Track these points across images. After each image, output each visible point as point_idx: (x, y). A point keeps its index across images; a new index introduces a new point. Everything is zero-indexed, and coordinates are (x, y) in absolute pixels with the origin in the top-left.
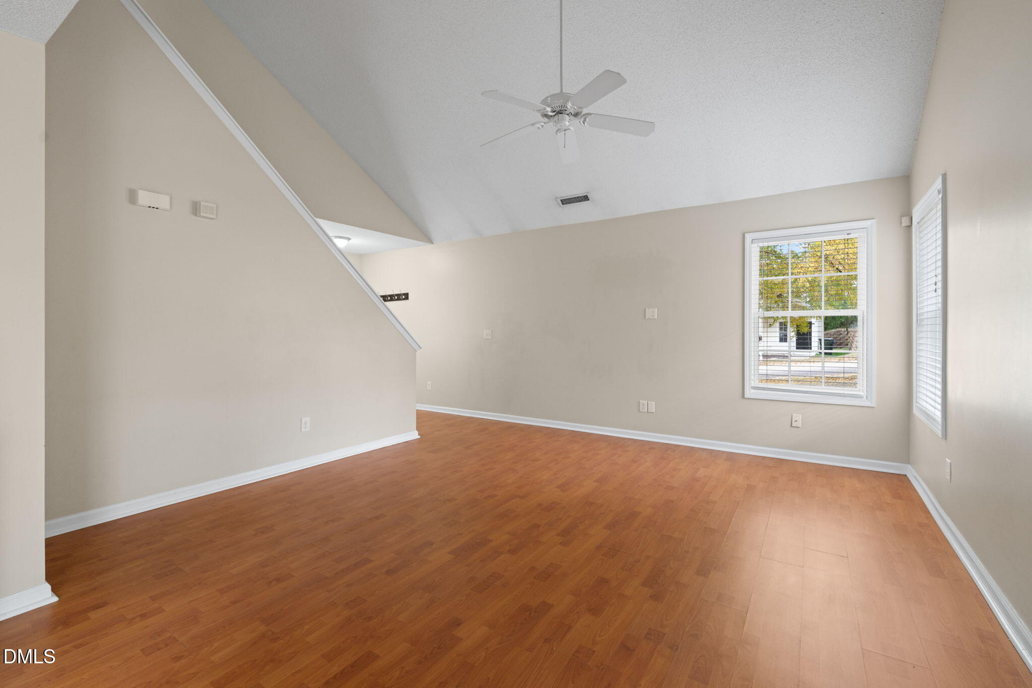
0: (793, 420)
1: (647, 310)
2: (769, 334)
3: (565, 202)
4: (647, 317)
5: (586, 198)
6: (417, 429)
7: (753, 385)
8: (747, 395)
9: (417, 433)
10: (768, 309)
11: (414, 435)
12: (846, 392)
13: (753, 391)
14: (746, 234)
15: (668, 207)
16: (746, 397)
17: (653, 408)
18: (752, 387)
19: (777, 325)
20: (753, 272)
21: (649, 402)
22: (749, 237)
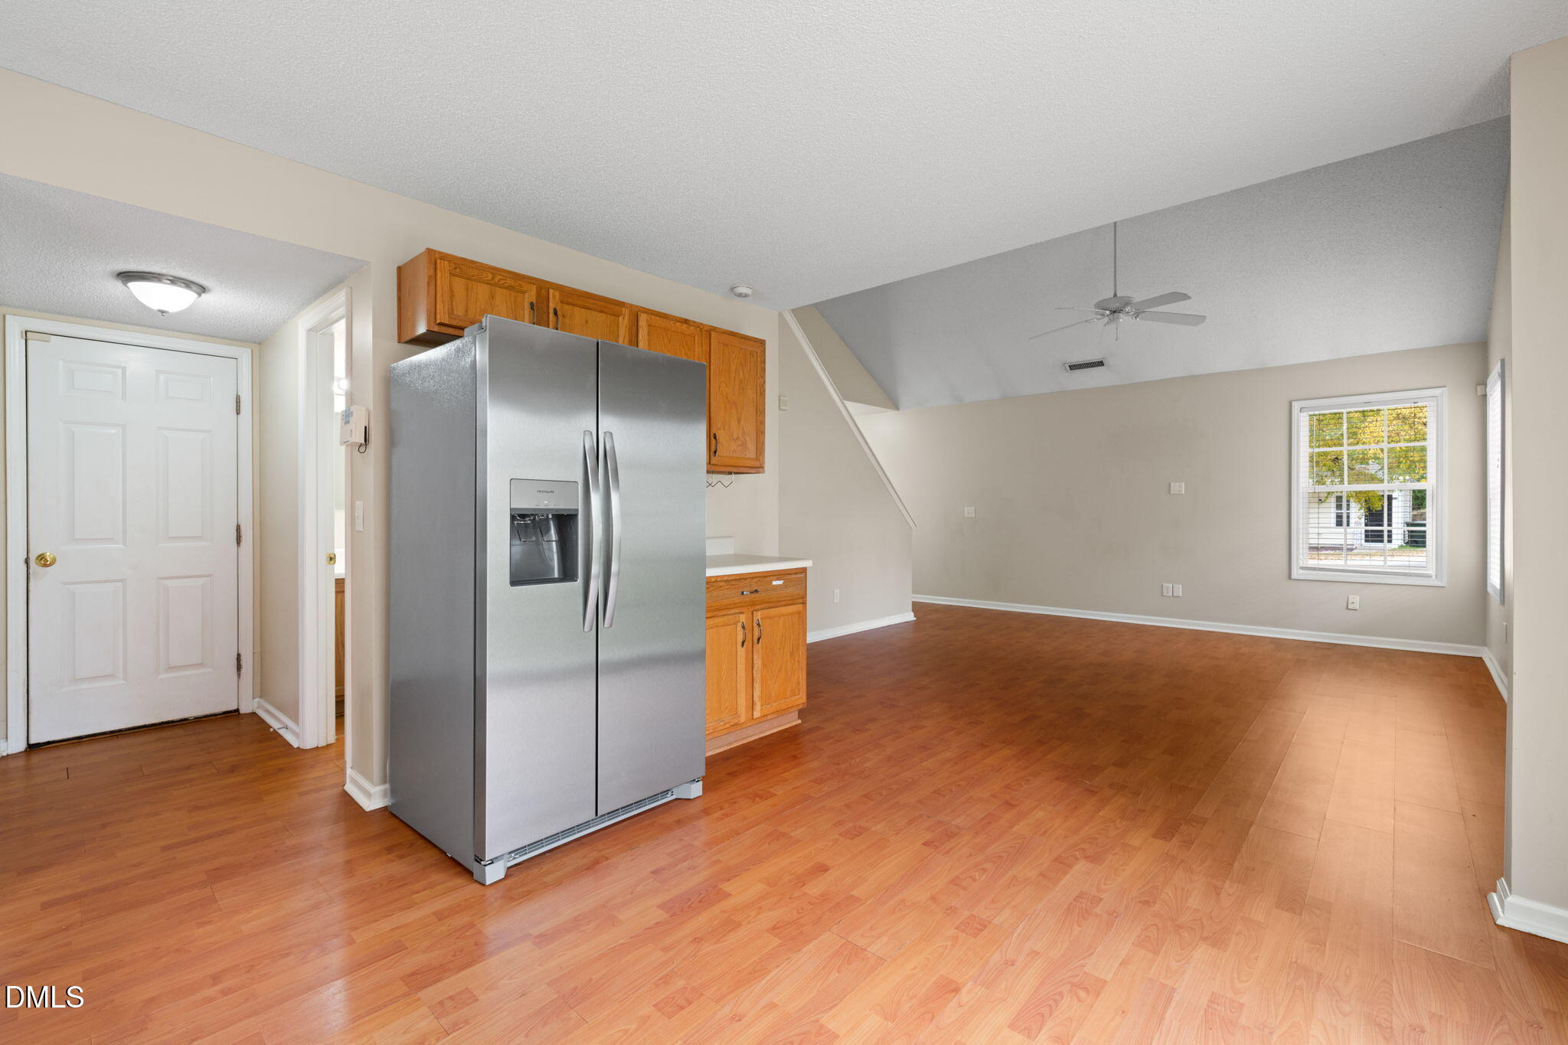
0: (1350, 602)
1: (1172, 484)
2: (1321, 510)
3: (1073, 367)
4: (1172, 493)
5: (1101, 364)
6: (913, 611)
7: (1301, 565)
8: (1294, 575)
9: (913, 614)
10: (1320, 481)
11: (910, 617)
12: (1411, 572)
13: (1301, 571)
14: (1293, 403)
15: (1198, 371)
16: (1293, 577)
17: (1179, 590)
18: (1300, 568)
19: (1333, 500)
20: (1301, 444)
21: (1175, 585)
22: (1296, 406)
